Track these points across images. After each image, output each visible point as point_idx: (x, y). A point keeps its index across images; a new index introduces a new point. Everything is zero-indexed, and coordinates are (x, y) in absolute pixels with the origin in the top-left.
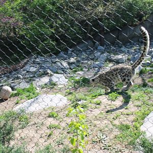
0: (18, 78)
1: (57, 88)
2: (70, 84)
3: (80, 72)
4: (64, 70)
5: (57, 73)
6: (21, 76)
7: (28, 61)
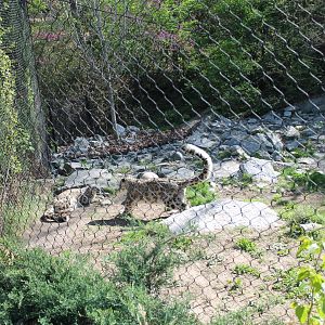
0: (175, 158)
1: (254, 188)
2: (284, 183)
3: (306, 160)
4: (271, 152)
5: (257, 156)
6: (181, 155)
7: (198, 125)
